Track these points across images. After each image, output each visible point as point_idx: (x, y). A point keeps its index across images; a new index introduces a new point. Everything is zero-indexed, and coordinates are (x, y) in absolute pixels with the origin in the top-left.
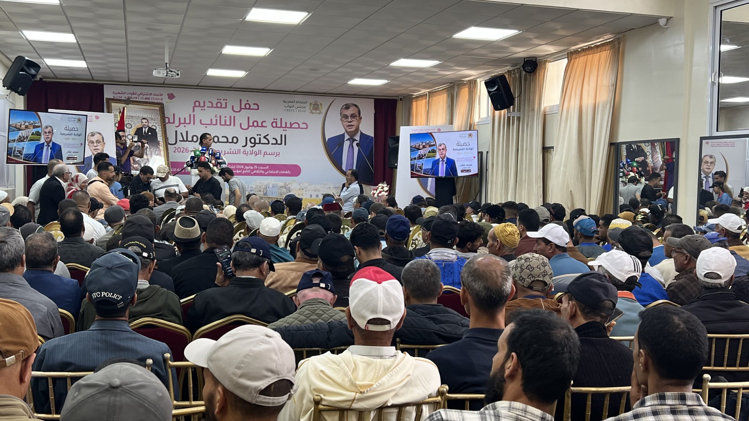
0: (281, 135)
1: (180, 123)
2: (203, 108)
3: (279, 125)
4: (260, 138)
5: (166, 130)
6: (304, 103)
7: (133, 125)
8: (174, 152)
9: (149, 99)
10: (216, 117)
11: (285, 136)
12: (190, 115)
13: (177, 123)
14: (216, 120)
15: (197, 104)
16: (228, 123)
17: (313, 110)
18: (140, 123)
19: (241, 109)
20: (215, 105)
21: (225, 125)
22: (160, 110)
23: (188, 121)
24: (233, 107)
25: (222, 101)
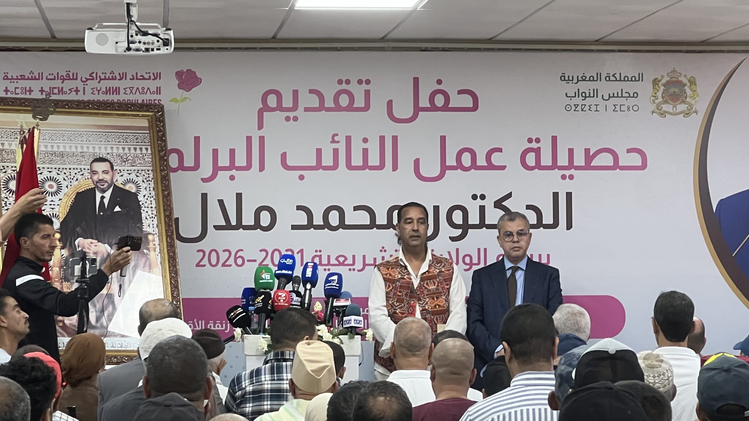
0: (557, 196)
1: (216, 168)
2: (292, 115)
3: (546, 160)
4: (482, 209)
5: (170, 194)
6: (634, 79)
7: (64, 184)
8: (198, 265)
9: (117, 91)
10: (333, 141)
11: (570, 196)
12: (249, 139)
13: (206, 169)
14: (336, 152)
15: (272, 100)
16: (374, 160)
17: (666, 102)
18: (87, 174)
19: (417, 109)
20: (329, 103)
21: (366, 166)
22: (149, 128)
23: (241, 161)
24: (389, 104)
25: (354, 87)
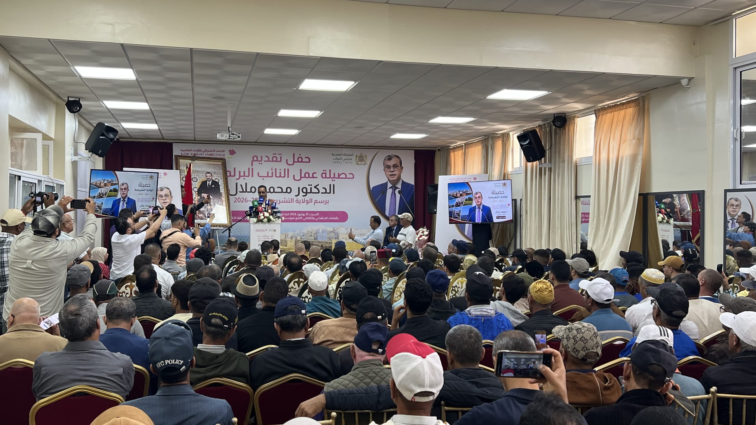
0: (330, 185)
1: (240, 176)
2: (260, 162)
3: (328, 176)
4: (311, 188)
5: (227, 182)
6: (351, 155)
7: (198, 179)
8: (235, 202)
9: (212, 155)
10: (272, 170)
11: (334, 185)
12: (249, 169)
13: (237, 176)
14: (272, 173)
15: (255, 159)
16: (283, 175)
17: (359, 161)
18: (205, 177)
19: (294, 162)
20: (271, 160)
21: (280, 176)
22: (222, 165)
23: (247, 174)
24: (287, 160)
25: (277, 156)
